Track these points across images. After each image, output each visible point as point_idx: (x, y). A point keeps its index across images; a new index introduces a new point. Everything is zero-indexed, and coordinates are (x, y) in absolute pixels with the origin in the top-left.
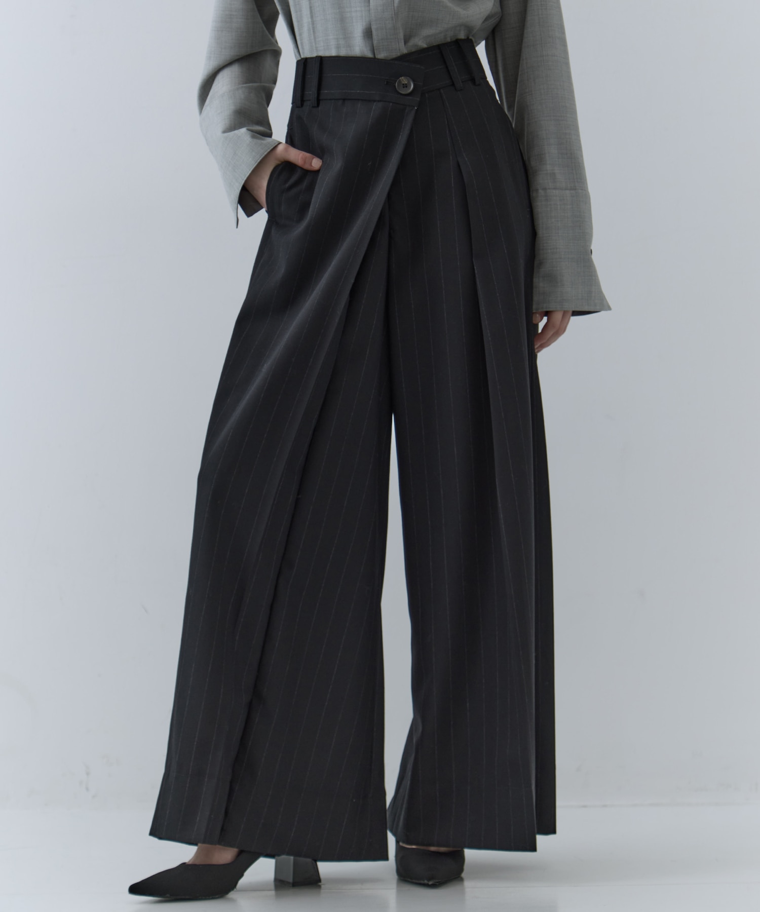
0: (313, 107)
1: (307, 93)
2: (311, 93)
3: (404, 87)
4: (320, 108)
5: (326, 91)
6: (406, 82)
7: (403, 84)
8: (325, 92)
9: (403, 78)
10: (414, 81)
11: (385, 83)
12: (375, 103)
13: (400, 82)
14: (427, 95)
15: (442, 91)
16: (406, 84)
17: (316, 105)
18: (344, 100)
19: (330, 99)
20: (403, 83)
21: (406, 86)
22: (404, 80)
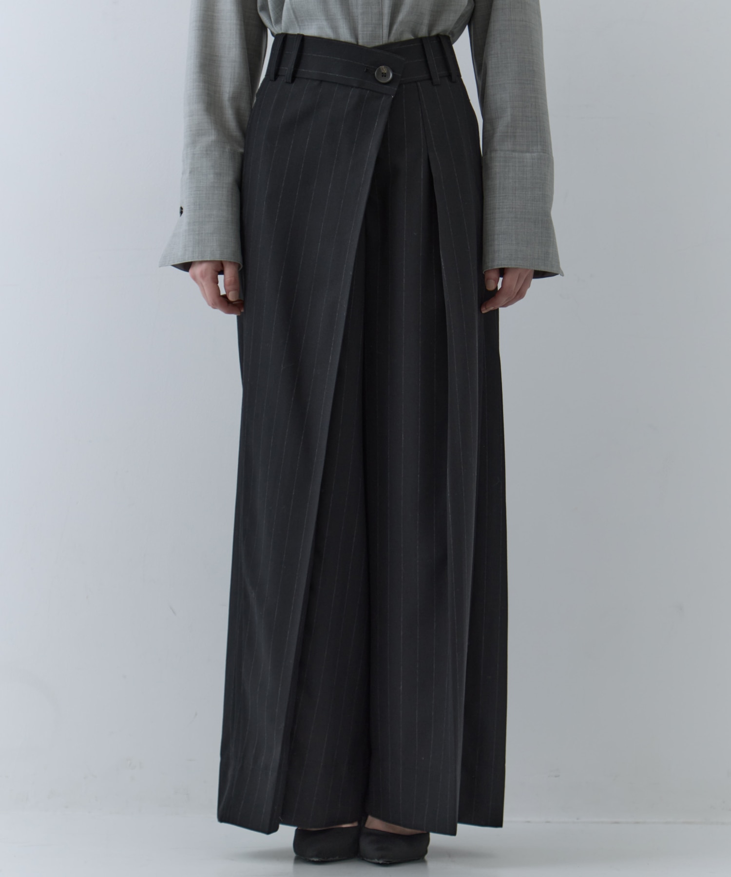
0: (287, 82)
1: (283, 68)
2: (287, 69)
3: (383, 76)
4: (293, 84)
5: (304, 70)
6: (386, 72)
7: (383, 73)
8: (302, 70)
9: (383, 67)
10: (393, 71)
11: (365, 70)
12: (353, 89)
13: (380, 70)
14: (404, 86)
15: (419, 84)
16: (385, 73)
17: (290, 81)
18: (321, 81)
19: (307, 79)
20: (383, 71)
21: (385, 75)
22: (384, 69)
